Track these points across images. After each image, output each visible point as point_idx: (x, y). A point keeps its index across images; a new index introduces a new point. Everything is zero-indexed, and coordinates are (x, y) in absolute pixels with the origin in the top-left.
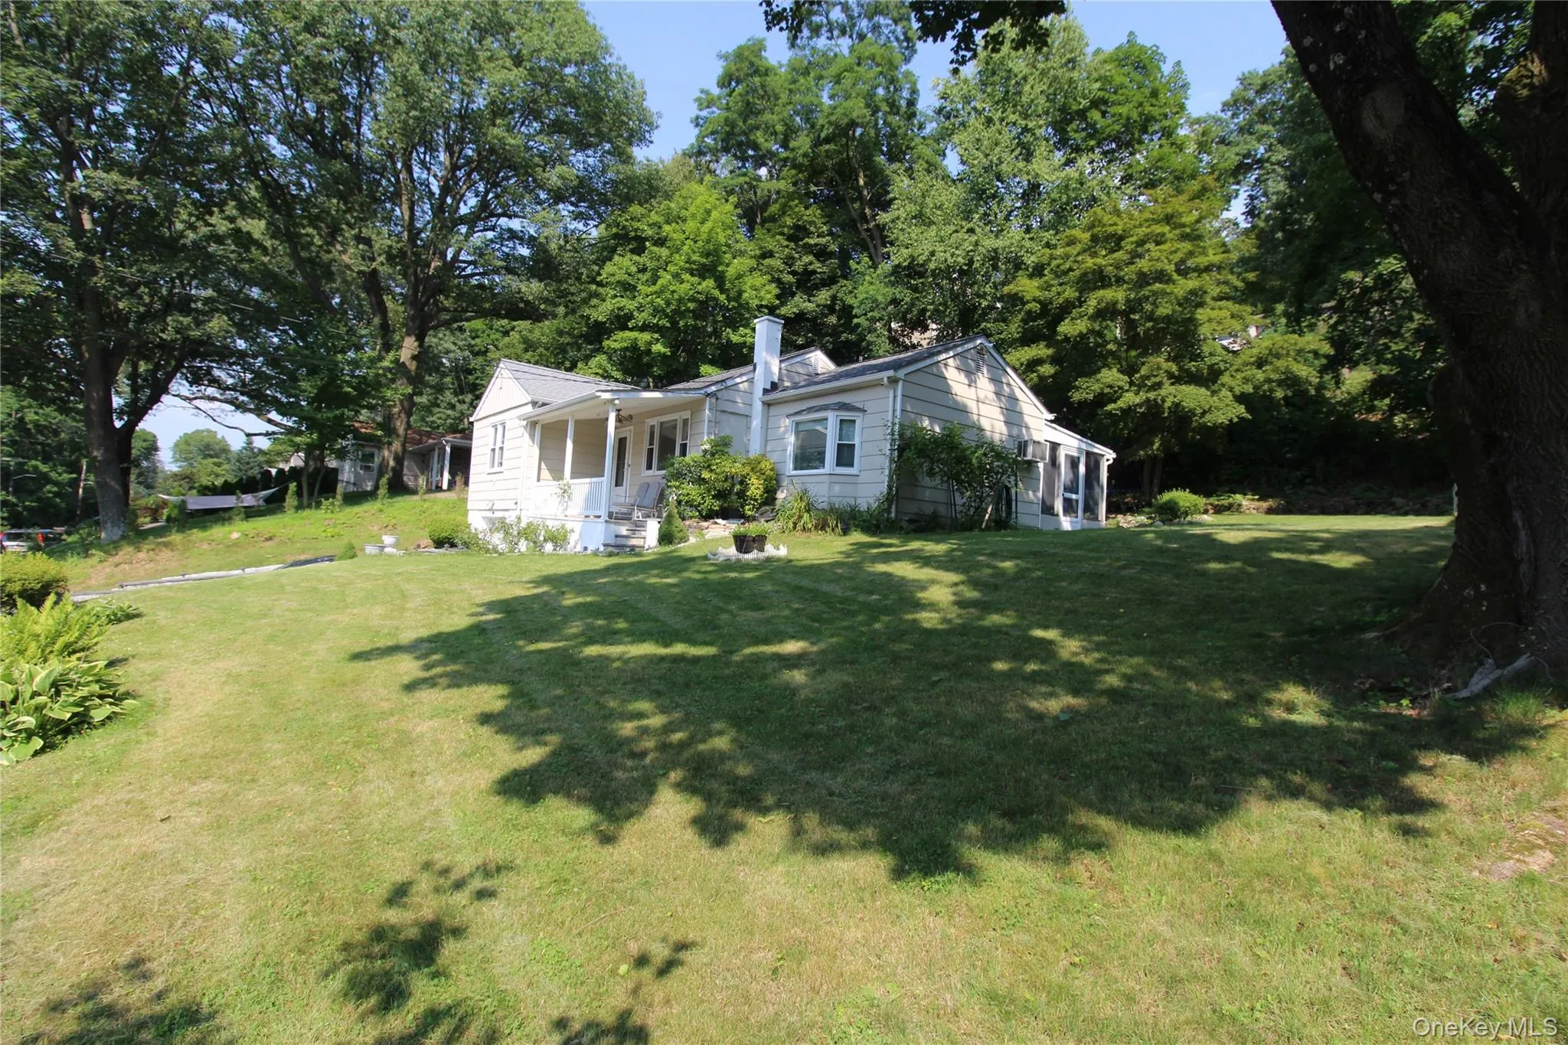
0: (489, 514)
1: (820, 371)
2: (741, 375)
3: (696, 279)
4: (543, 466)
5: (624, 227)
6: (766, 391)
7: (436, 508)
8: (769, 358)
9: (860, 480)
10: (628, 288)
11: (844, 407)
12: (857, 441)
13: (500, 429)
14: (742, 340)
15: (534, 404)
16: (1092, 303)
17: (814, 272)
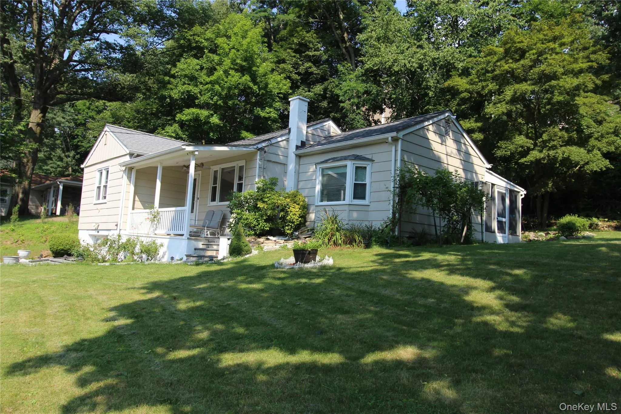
0: (95, 233)
1: (332, 134)
2: (282, 136)
3: (238, 74)
4: (137, 198)
5: (189, 40)
6: (297, 147)
7: (53, 228)
8: (300, 124)
9: (370, 208)
10: (193, 79)
11: (357, 158)
12: (367, 181)
13: (104, 173)
14: (267, 115)
15: (131, 155)
16: (509, 92)
17: (312, 73)
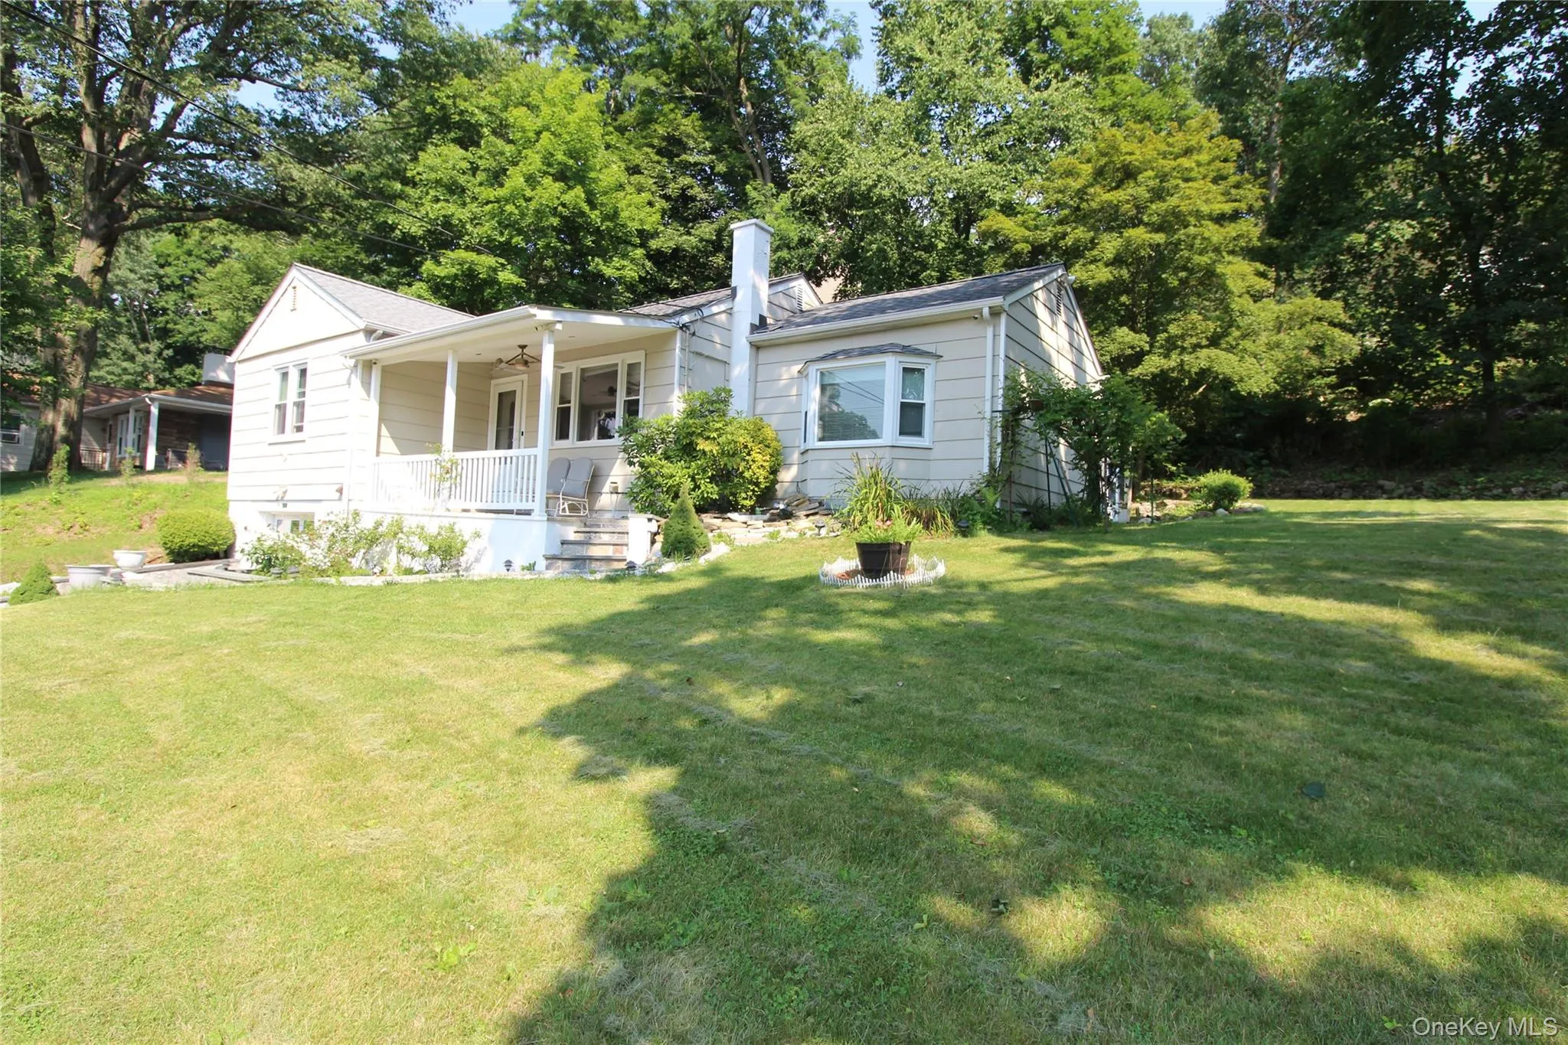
0: (277, 508)
1: (805, 307)
2: (719, 301)
3: (559, 185)
4: (383, 432)
5: (443, 107)
6: (754, 328)
7: (155, 498)
8: (757, 280)
9: (933, 455)
10: (455, 190)
11: (906, 350)
12: (927, 400)
13: (294, 376)
14: (617, 274)
15: (369, 332)
16: (1110, 245)
